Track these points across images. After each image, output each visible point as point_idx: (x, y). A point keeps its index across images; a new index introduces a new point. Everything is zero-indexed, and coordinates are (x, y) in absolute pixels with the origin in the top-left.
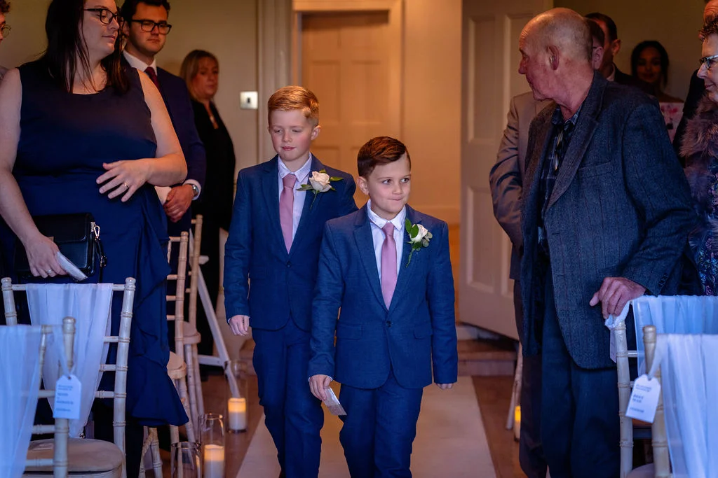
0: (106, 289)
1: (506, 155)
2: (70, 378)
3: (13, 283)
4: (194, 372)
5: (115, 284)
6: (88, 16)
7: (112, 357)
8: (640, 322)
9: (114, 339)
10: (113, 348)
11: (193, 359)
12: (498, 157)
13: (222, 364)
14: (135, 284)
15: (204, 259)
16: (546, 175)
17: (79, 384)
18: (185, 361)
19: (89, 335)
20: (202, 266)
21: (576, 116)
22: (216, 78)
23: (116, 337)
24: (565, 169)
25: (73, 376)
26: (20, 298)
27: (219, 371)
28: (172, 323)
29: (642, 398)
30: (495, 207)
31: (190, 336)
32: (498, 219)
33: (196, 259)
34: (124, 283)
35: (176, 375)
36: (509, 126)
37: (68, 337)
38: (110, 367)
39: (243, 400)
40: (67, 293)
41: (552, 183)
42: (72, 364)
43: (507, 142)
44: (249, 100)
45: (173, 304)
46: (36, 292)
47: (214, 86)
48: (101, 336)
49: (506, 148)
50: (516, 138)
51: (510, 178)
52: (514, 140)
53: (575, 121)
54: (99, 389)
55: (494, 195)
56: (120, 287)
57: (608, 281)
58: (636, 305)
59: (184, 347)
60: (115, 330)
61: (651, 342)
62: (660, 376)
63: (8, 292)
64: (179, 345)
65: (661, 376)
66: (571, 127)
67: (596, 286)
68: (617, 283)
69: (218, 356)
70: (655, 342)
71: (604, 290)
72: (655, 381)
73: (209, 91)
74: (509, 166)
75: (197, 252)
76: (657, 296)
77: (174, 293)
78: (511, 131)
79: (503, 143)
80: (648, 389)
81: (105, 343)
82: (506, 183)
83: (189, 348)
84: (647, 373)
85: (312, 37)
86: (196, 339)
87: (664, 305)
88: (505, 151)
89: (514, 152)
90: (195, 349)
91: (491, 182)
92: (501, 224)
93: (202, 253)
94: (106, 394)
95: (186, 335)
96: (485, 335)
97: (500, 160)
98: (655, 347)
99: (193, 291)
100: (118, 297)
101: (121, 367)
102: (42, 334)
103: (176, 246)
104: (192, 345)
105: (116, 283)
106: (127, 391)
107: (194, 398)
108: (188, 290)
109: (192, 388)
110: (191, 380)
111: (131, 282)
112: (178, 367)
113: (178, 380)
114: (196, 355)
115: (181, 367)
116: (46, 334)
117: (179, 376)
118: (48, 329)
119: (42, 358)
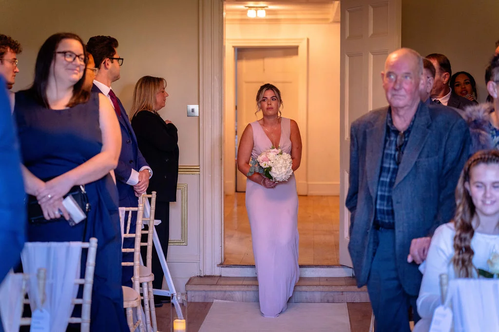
2: (41, 311)
4: (149, 302)
6: (59, 57)
7: (80, 295)
9: (82, 281)
10: (81, 287)
13: (170, 295)
15: (158, 222)
18: (142, 295)
19: (64, 278)
25: (44, 310)
29: (440, 322)
31: (146, 276)
33: (151, 222)
35: (133, 305)
37: (41, 282)
38: (79, 301)
39: (184, 321)
40: (49, 249)
42: (43, 301)
44: (193, 110)
48: (74, 280)
54: (72, 316)
56: (86, 245)
59: (141, 285)
61: (445, 285)
62: (451, 307)
64: (137, 284)
69: (168, 289)
70: (448, 284)
72: (448, 310)
75: (153, 217)
77: (133, 246)
80: (444, 316)
81: (75, 284)
83: (145, 285)
84: (443, 304)
85: (244, 64)
86: (151, 278)
94: (76, 320)
95: (142, 275)
99: (149, 245)
101: (87, 301)
102: (23, 280)
103: (135, 214)
104: (148, 283)
107: (148, 320)
108: (144, 244)
109: (148, 312)
110: (147, 307)
111: (94, 241)
112: (134, 299)
113: (136, 307)
114: (151, 289)
115: (137, 299)
116: (26, 280)
117: (135, 306)
118: (27, 277)
119: (22, 297)
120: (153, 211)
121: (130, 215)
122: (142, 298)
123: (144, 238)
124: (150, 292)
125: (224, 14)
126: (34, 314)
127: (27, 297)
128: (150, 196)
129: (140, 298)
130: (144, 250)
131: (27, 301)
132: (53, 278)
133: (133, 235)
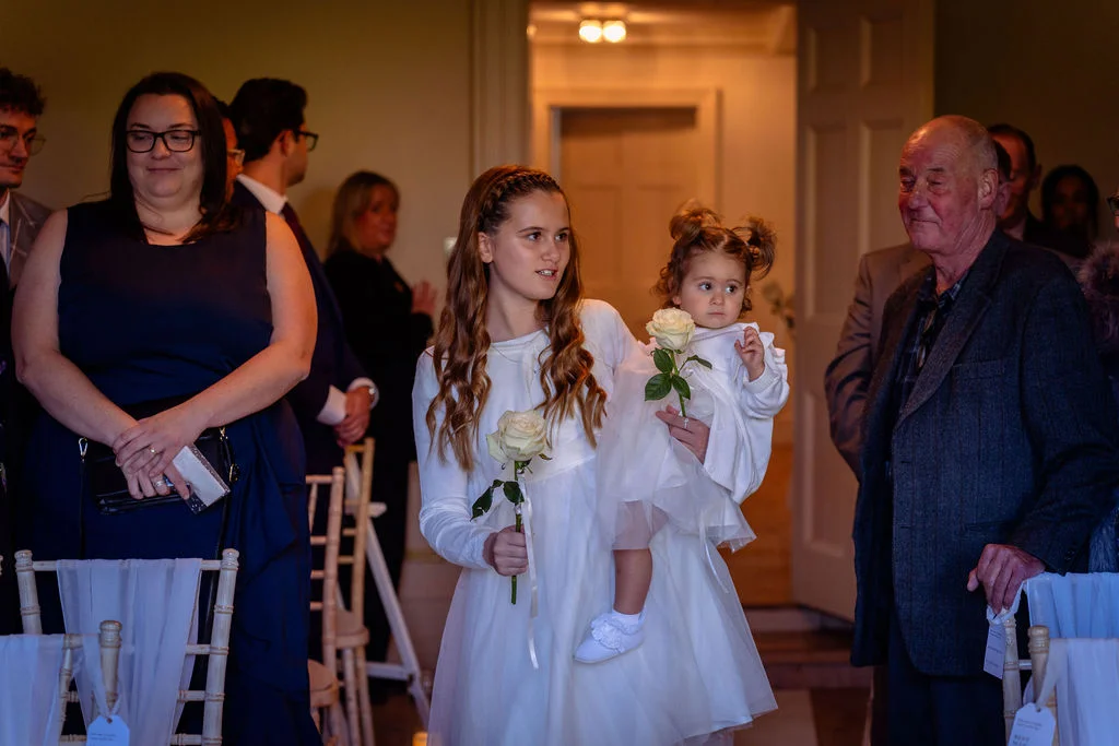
0: (190, 570)
1: (855, 344)
2: (110, 721)
3: (35, 558)
4: (358, 693)
5: (204, 559)
7: (199, 679)
8: (1037, 614)
9: (204, 649)
10: (201, 663)
11: (356, 671)
12: (839, 348)
13: (405, 677)
14: (238, 559)
15: (378, 509)
16: (902, 377)
17: (127, 731)
18: (341, 676)
19: (161, 642)
20: (375, 521)
21: (958, 286)
22: (395, 217)
23: (207, 646)
24: (934, 363)
25: (113, 717)
26: (46, 583)
27: (400, 687)
28: (319, 615)
29: (1028, 739)
30: (834, 426)
31: (350, 634)
32: (837, 445)
33: (363, 509)
34: (220, 557)
35: (322, 700)
36: (857, 301)
37: (109, 653)
38: (196, 695)
40: (125, 575)
41: (911, 385)
42: (114, 697)
43: (852, 324)
45: (320, 583)
46: (73, 573)
47: (391, 230)
48: (180, 643)
49: (851, 333)
50: (869, 319)
51: (857, 381)
52: (865, 323)
53: (955, 293)
54: (177, 732)
55: (833, 409)
56: (213, 565)
57: (990, 549)
58: (1032, 592)
59: (339, 654)
60: (205, 635)
61: (1042, 652)
62: (1054, 703)
63: (27, 573)
64: (330, 652)
65: (1056, 705)
66: (949, 302)
67: (973, 561)
68: (1005, 552)
69: (399, 661)
70: (1047, 652)
71: (984, 564)
72: (1047, 713)
73: (382, 238)
74: (854, 363)
75: (365, 498)
76: (1064, 575)
77: (321, 566)
78: (859, 306)
79: (847, 327)
80: (1038, 726)
81: (187, 655)
82: (850, 389)
83: (348, 654)
84: (1035, 701)
86: (362, 638)
87: (1074, 587)
88: (851, 338)
89: (865, 341)
90: (361, 654)
91: (828, 388)
92: (841, 452)
93: (374, 498)
94: (188, 739)
95: (343, 631)
96: (832, 624)
97: (843, 352)
98: (1047, 659)
99: (357, 561)
100: (209, 581)
101: (214, 694)
102: (64, 649)
103: (325, 491)
104: (354, 650)
105: (207, 556)
106: (224, 733)
107: (356, 734)
108: (346, 560)
109: (354, 718)
110: (352, 705)
111: (231, 556)
112: (325, 686)
113: (328, 707)
114: (362, 663)
115: (329, 687)
116: (72, 649)
117: (326, 702)
118: (75, 641)
119: (64, 688)
120: (367, 484)
121: (314, 493)
122: (341, 684)
123: (347, 545)
124: (359, 670)
125: (531, 31)
126: (91, 729)
127: (73, 687)
128: (359, 448)
129: (337, 684)
130: (345, 573)
131: (74, 697)
132: (134, 642)
133: (320, 540)
